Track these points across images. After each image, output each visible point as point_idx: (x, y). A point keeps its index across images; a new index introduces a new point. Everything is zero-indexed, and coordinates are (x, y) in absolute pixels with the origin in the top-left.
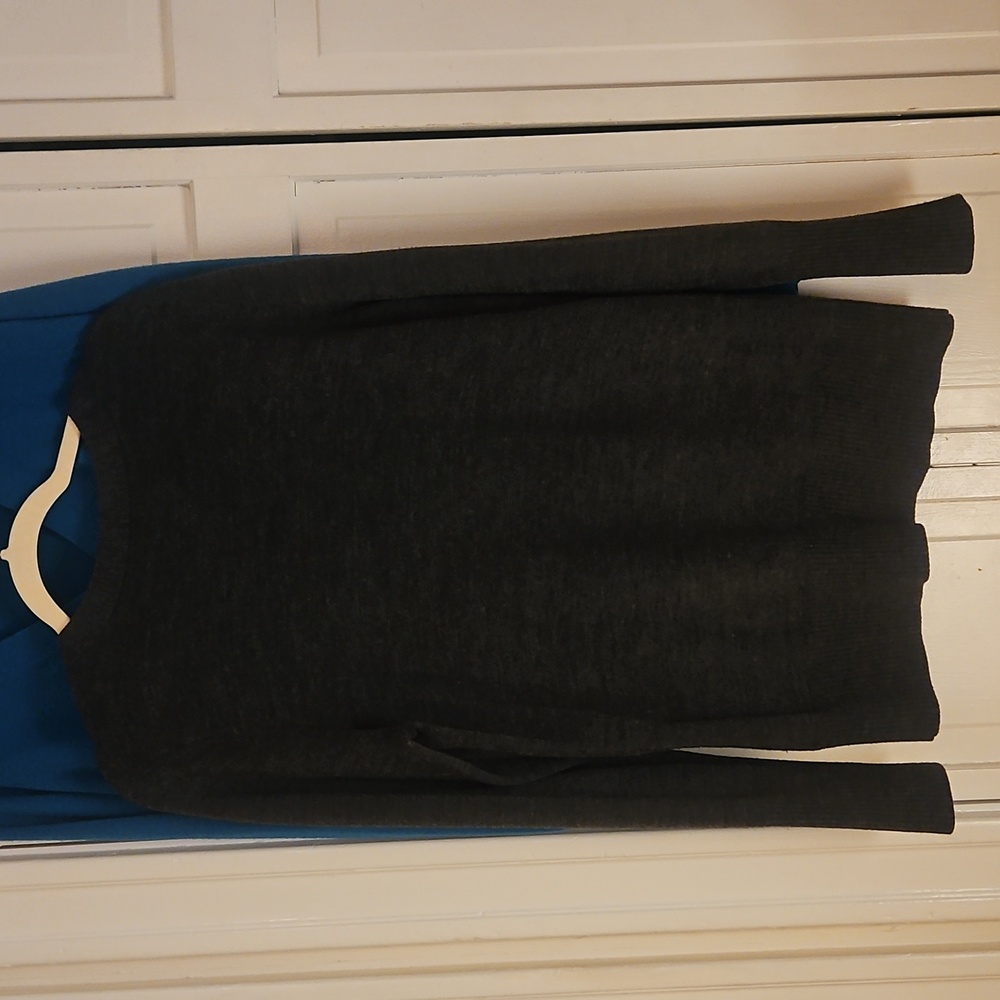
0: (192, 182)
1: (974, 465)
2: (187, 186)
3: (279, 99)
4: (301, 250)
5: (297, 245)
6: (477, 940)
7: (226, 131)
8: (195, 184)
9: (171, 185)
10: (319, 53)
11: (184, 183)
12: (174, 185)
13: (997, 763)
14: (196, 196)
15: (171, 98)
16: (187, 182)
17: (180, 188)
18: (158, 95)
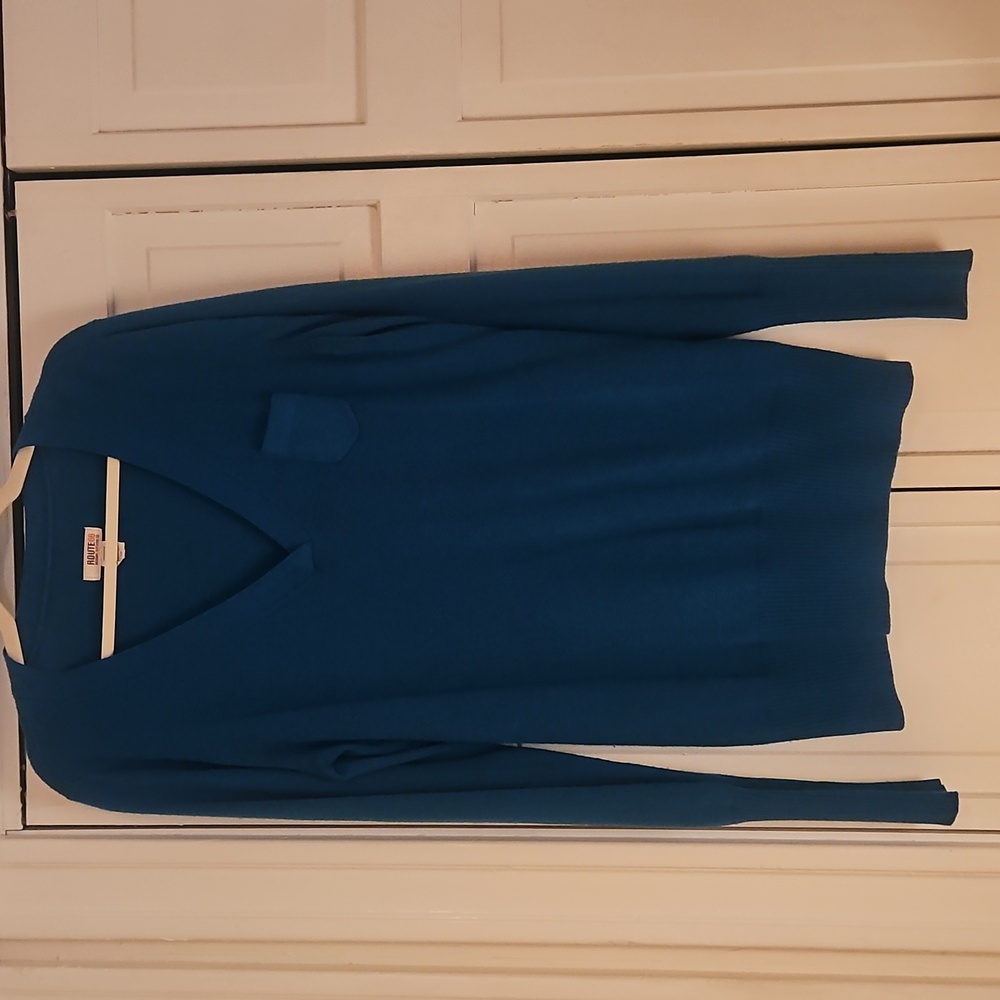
0: (379, 202)
2: (374, 206)
3: (463, 123)
4: (478, 267)
5: (474, 265)
6: (631, 945)
7: (413, 154)
8: (382, 204)
9: (359, 205)
10: (502, 80)
11: (371, 203)
12: (361, 206)
14: (382, 215)
15: (363, 123)
16: (374, 202)
17: (368, 208)
18: (351, 121)
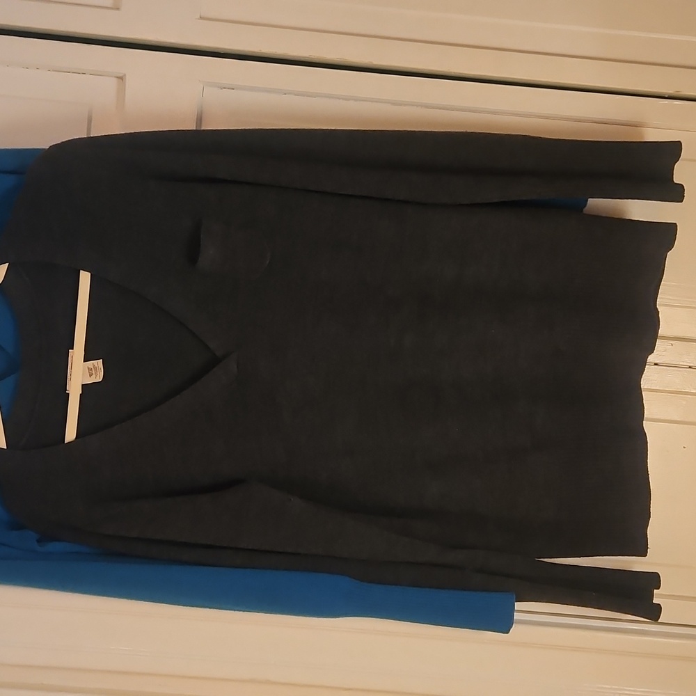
0: (125, 75)
1: (690, 367)
2: (121, 78)
3: (201, 21)
5: (200, 120)
8: (127, 77)
9: (109, 76)
11: (119, 75)
12: (112, 76)
13: (694, 598)
14: (127, 86)
15: (118, 9)
16: (121, 75)
17: (115, 79)
18: (109, 6)
